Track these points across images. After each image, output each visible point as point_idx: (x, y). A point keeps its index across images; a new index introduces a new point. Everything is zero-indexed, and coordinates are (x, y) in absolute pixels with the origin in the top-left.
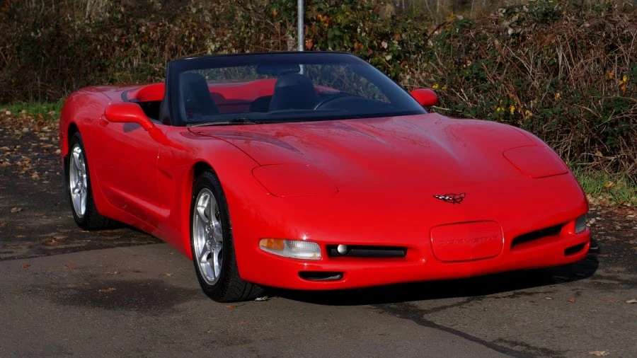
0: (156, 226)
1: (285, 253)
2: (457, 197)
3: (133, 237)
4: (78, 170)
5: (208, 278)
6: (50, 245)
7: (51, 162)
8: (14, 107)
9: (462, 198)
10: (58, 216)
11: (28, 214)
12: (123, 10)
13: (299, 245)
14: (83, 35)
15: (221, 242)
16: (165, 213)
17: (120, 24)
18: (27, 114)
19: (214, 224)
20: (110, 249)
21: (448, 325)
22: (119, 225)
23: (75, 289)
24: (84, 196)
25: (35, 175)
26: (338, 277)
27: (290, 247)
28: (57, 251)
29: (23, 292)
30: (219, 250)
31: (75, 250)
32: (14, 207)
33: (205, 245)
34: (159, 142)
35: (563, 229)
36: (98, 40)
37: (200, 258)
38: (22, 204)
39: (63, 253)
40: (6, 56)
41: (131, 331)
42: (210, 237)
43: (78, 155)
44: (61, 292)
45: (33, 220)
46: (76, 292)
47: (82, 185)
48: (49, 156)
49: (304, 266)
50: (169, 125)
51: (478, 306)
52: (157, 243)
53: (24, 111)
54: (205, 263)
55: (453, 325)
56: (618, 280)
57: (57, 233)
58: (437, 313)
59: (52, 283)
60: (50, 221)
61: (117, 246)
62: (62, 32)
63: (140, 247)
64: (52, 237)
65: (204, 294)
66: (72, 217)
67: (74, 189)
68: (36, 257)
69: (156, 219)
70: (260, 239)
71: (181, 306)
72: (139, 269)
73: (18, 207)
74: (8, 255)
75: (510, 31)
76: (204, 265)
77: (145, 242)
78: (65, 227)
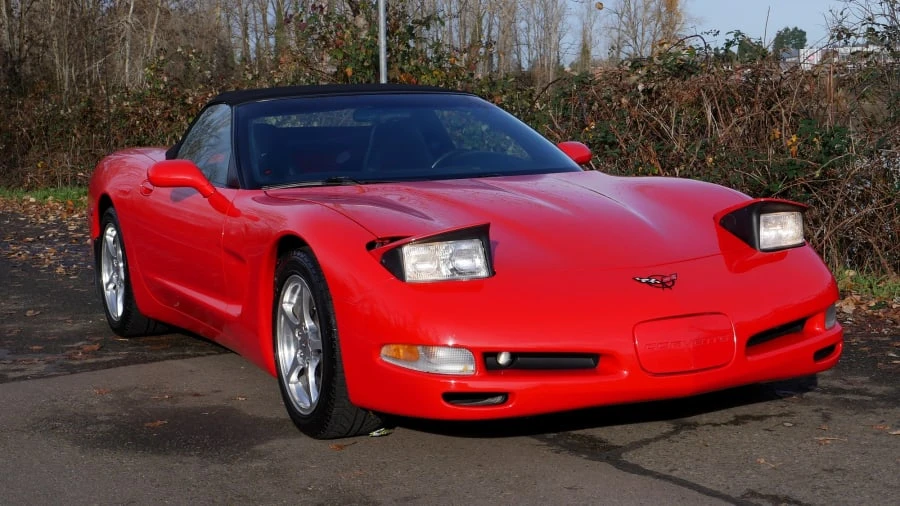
0: (222, 330)
1: (421, 367)
2: (665, 280)
3: (187, 345)
4: (113, 258)
5: (301, 404)
6: (76, 359)
7: (80, 253)
8: (39, 193)
9: (673, 281)
10: (88, 319)
11: (48, 318)
12: (166, 79)
13: (441, 353)
14: (120, 108)
15: (319, 351)
16: (235, 310)
17: (163, 96)
18: (54, 201)
19: (307, 326)
20: (157, 363)
21: (664, 470)
22: (171, 329)
23: (108, 422)
24: (121, 292)
25: (60, 270)
26: (498, 399)
27: (429, 356)
28: (84, 367)
29: (34, 429)
30: (315, 364)
31: (108, 365)
32: (30, 309)
33: (295, 358)
34: (224, 212)
35: (807, 324)
36: (137, 114)
37: (289, 377)
38: (43, 306)
39: (93, 370)
40: (32, 138)
41: (193, 489)
42: (302, 345)
43: (112, 239)
44: (88, 428)
45: (55, 326)
46: (109, 427)
47: (118, 278)
48: (78, 247)
49: (450, 384)
50: (238, 188)
51: (693, 438)
52: (220, 353)
53: (50, 198)
54: (295, 383)
55: (671, 471)
56: (870, 395)
57: (85, 342)
58: (638, 450)
59: (76, 414)
60: (77, 326)
61: (167, 358)
62: (94, 108)
63: (198, 359)
64: (79, 348)
65: (296, 429)
66: (106, 320)
67: (107, 285)
68: (56, 376)
69: (221, 319)
70: (383, 345)
71: (262, 447)
72: (199, 391)
73: (35, 310)
74: (19, 374)
75: (641, 87)
76: (294, 384)
77: (204, 353)
78: (96, 333)
